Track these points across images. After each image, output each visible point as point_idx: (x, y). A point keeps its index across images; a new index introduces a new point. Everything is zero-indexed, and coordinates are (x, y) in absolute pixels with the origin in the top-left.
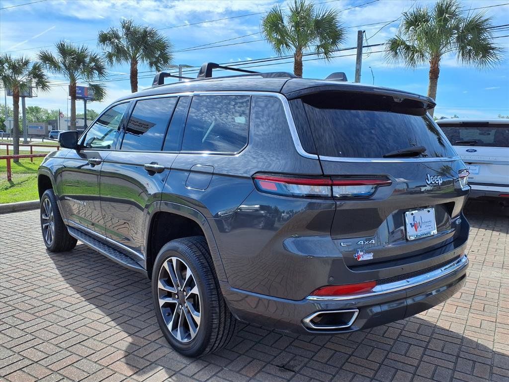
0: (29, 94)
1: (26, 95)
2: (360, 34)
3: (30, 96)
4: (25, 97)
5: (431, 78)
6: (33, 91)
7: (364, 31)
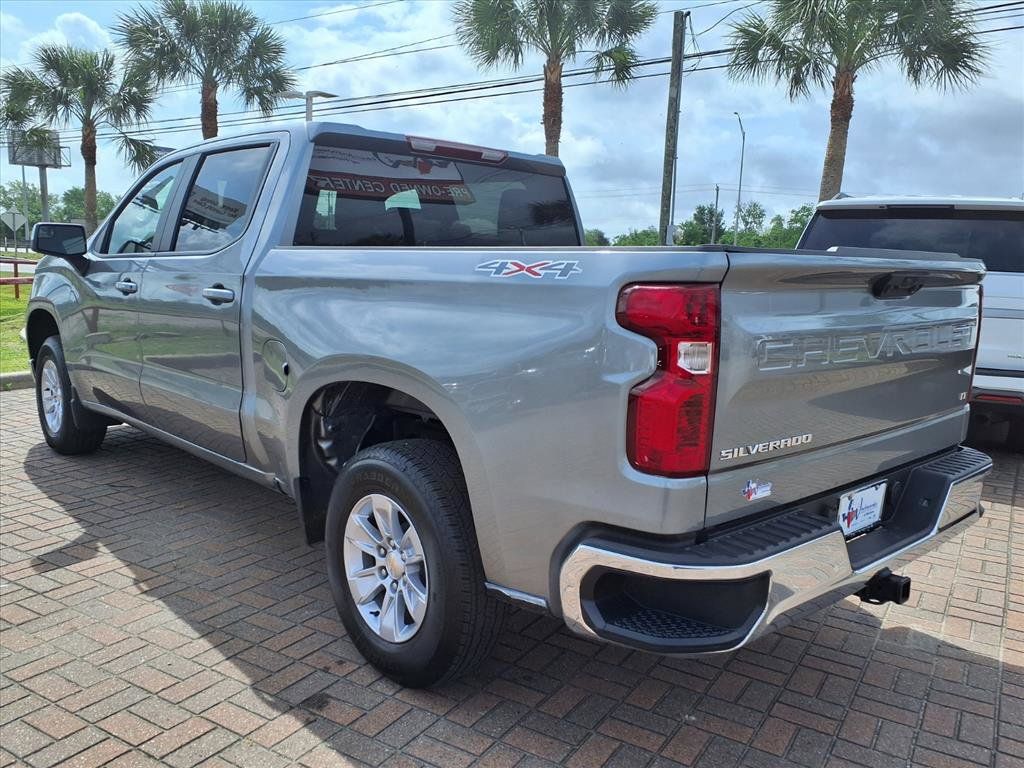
0: (55, 160)
1: (47, 162)
2: (680, 19)
3: (57, 165)
4: (47, 166)
5: (834, 120)
6: (62, 156)
7: (689, 13)
